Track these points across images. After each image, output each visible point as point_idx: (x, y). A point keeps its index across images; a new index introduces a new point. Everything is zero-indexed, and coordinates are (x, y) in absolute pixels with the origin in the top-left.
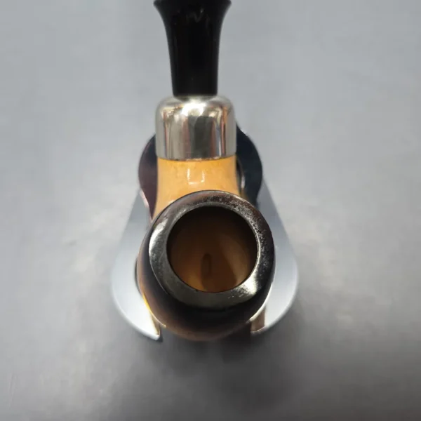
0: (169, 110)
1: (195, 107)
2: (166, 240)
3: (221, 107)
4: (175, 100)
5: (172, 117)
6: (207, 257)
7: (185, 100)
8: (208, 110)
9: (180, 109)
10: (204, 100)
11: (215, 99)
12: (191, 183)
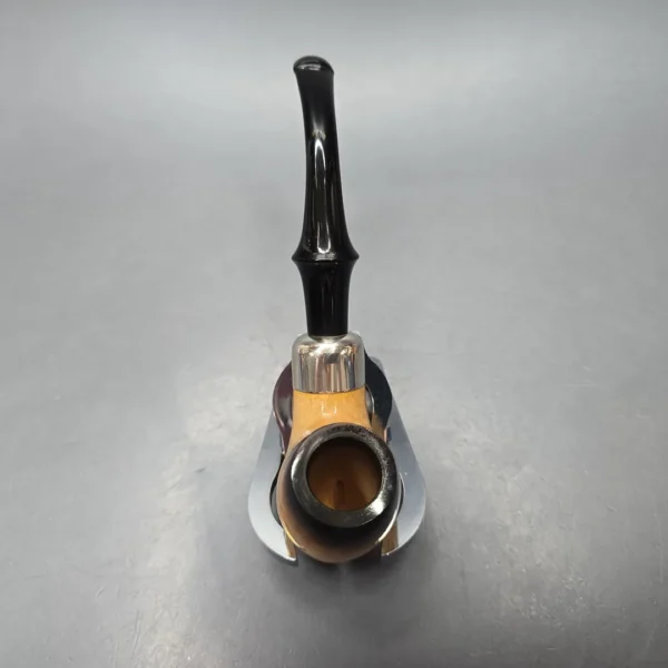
0: (305, 348)
1: (328, 346)
2: (305, 467)
3: (351, 345)
4: (309, 339)
5: (307, 354)
6: (340, 484)
7: (319, 341)
8: (339, 350)
9: (314, 348)
10: (336, 340)
11: (346, 338)
12: (324, 414)
